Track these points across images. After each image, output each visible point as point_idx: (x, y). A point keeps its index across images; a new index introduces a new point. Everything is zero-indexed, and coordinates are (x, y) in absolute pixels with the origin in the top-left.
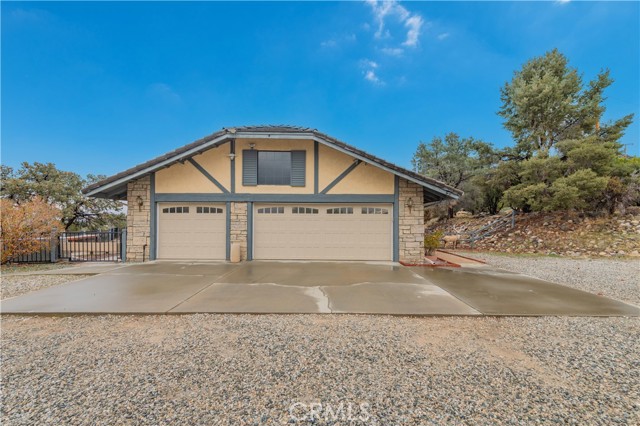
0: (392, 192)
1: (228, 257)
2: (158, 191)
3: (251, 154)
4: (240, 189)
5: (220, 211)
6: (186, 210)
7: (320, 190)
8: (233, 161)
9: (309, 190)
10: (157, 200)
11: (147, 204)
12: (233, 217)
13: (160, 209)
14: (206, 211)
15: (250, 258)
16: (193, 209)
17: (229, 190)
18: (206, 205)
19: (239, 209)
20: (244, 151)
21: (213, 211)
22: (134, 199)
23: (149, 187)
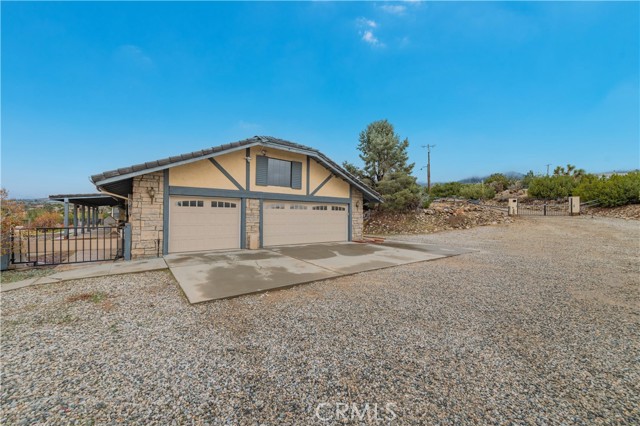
0: (348, 197)
1: (244, 243)
2: (171, 184)
3: (262, 159)
4: (254, 188)
5: (234, 206)
6: (201, 204)
7: (310, 193)
8: (248, 163)
9: (302, 192)
10: (171, 192)
11: (160, 197)
12: (248, 212)
13: (173, 202)
14: (221, 205)
15: (261, 247)
16: (207, 203)
17: (244, 187)
18: (220, 199)
19: (253, 205)
20: (258, 157)
21: (227, 205)
22: (144, 190)
23: (162, 179)
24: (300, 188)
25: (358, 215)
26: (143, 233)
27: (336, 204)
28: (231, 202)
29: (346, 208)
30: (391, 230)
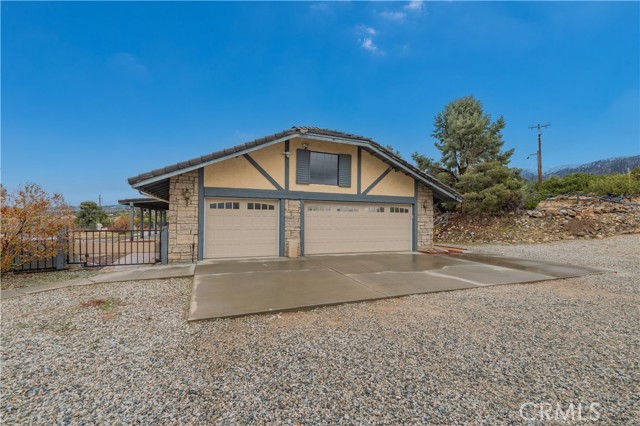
0: (413, 195)
1: (283, 251)
2: (205, 185)
3: (304, 154)
4: (294, 187)
5: (272, 208)
6: (237, 206)
7: (362, 191)
8: (287, 159)
9: (352, 191)
10: (205, 193)
11: (195, 199)
12: (287, 214)
13: (207, 204)
14: (258, 207)
15: (302, 254)
16: (243, 205)
17: (283, 186)
18: (258, 201)
19: (293, 206)
20: (298, 150)
21: (265, 207)
22: (179, 192)
23: (197, 180)
24: (349, 186)
25: (427, 218)
26: (179, 237)
27: (396, 205)
28: (268, 204)
29: (410, 209)
30: (478, 238)
